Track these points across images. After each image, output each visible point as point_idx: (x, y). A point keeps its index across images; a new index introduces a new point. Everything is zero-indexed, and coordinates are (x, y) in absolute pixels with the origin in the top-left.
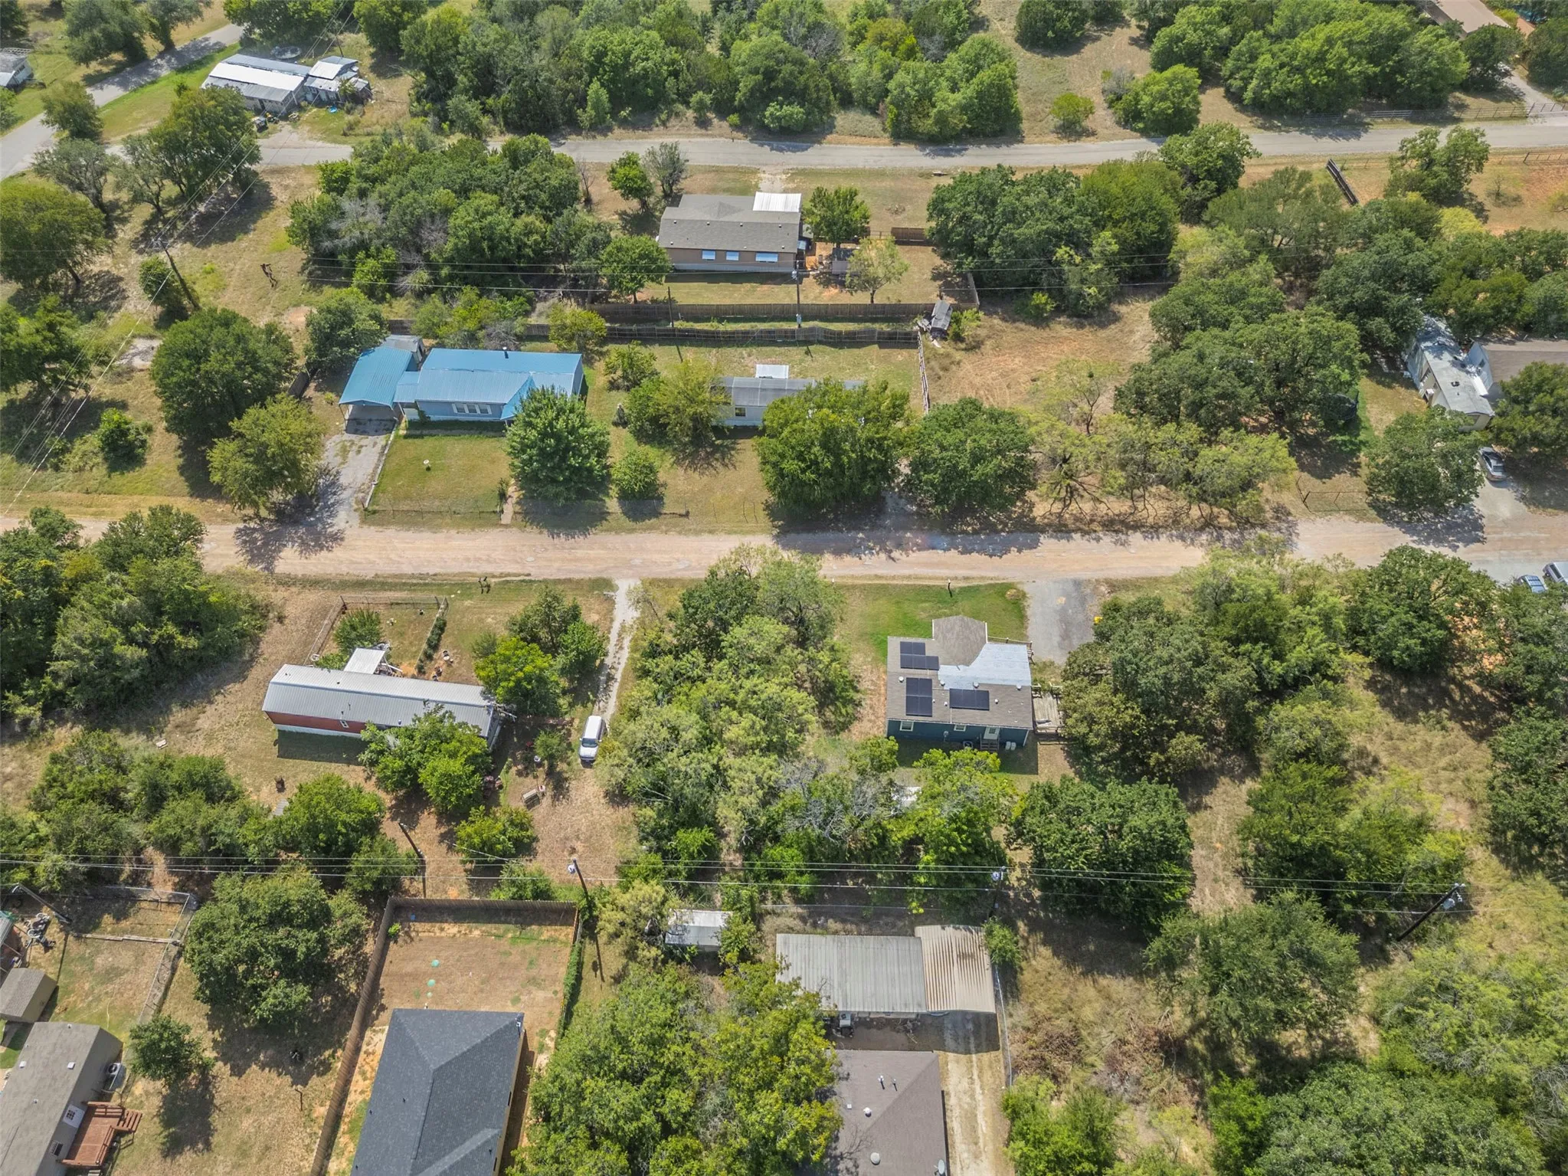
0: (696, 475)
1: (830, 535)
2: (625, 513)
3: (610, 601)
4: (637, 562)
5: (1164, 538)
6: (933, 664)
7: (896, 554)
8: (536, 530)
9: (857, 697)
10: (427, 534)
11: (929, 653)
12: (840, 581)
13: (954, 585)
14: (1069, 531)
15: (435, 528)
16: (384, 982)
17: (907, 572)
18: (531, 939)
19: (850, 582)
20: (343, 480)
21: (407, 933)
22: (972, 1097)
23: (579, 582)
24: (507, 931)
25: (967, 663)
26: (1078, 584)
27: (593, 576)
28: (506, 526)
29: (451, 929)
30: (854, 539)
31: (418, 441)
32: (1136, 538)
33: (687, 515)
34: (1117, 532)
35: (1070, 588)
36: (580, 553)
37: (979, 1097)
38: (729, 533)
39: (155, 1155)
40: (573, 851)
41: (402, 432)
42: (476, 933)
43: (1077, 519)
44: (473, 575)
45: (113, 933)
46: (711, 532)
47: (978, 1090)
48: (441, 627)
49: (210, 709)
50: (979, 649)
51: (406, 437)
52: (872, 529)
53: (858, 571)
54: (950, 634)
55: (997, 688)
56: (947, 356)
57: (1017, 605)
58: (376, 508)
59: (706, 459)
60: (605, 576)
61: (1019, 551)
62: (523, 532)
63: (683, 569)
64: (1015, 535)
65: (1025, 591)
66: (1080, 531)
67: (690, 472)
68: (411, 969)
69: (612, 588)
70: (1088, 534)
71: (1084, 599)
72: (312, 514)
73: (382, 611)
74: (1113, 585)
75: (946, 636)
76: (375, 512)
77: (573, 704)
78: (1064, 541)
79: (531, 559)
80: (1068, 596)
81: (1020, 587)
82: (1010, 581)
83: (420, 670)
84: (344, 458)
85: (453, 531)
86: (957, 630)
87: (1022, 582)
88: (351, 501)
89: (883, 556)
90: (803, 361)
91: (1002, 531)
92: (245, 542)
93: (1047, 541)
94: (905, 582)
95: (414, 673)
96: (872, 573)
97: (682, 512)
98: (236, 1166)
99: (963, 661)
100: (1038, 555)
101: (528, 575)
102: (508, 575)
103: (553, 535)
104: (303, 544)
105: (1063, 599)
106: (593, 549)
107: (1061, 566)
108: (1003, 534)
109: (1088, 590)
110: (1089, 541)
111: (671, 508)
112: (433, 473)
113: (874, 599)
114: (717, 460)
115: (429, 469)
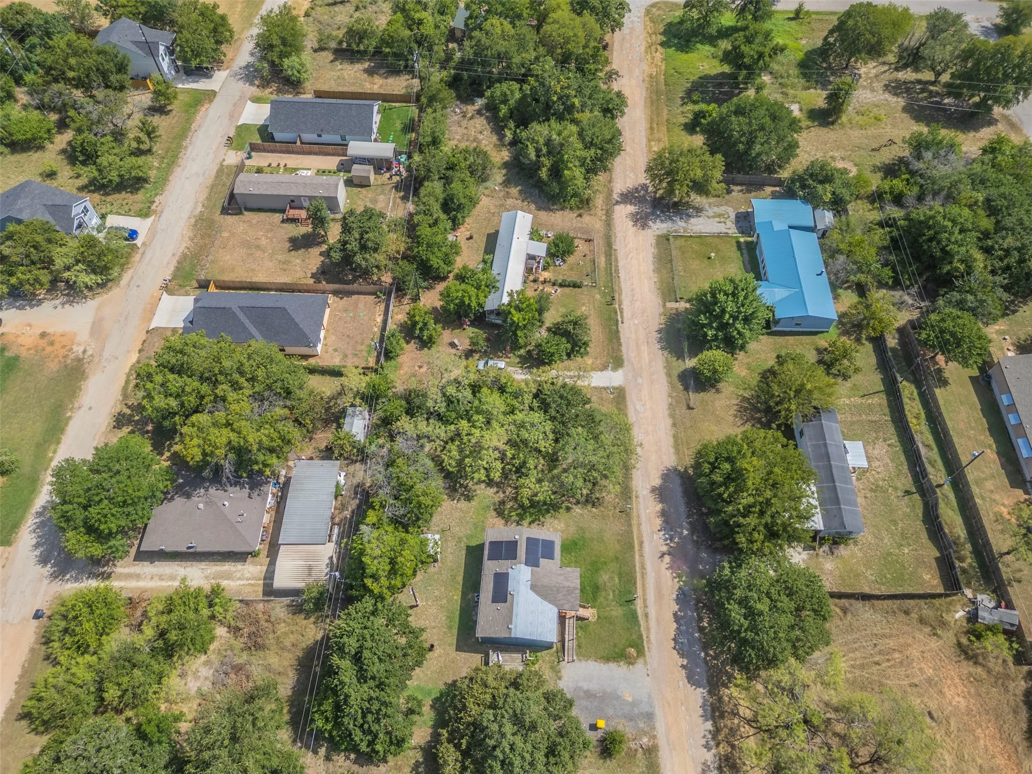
0: (732, 412)
1: (682, 508)
2: (686, 370)
3: (604, 368)
4: (640, 380)
6: (532, 561)
7: (667, 559)
8: (662, 321)
9: (525, 523)
10: (652, 267)
11: (543, 561)
12: (635, 514)
13: (639, 604)
14: (713, 718)
15: (657, 270)
16: (355, 297)
17: (648, 566)
18: (369, 352)
19: (634, 522)
20: (693, 220)
21: (380, 302)
22: (239, 579)
23: (619, 350)
24: (375, 342)
25: (534, 588)
26: (649, 717)
27: (625, 357)
28: (664, 306)
29: (379, 319)
30: (682, 527)
31: (735, 248)
33: (689, 408)
34: (720, 768)
35: (645, 708)
36: (644, 348)
37: (238, 583)
38: (675, 437)
39: (290, 235)
40: (420, 367)
41: (742, 240)
42: (376, 330)
43: (733, 731)
44: (620, 295)
45: (395, 197)
46: (674, 425)
47: (242, 583)
48: (575, 285)
49: (519, 202)
50: (550, 602)
51: (738, 243)
52: (696, 543)
53: (646, 529)
54: (562, 578)
55: (511, 610)
56: (943, 624)
57: (618, 655)
58: (672, 240)
59: (753, 418)
60: (626, 364)
61: (683, 666)
62: (660, 315)
63: (636, 410)
64: (703, 665)
65: (636, 666)
66: (717, 731)
67: (736, 407)
68: (361, 305)
69: (615, 369)
70: (714, 738)
71: (631, 718)
72: (662, 212)
73: (588, 258)
74: (651, 752)
75: (561, 575)
76: (668, 240)
77: (520, 356)
78: (701, 712)
79: (636, 322)
80: (634, 704)
81: (640, 661)
82: (647, 653)
83: (545, 282)
84: (713, 217)
85: (656, 280)
86: (567, 584)
87: (646, 663)
88: (676, 227)
89: (665, 549)
90: (896, 489)
91: (707, 654)
92: (637, 189)
93: (698, 695)
94: (638, 565)
95: (541, 279)
96: (646, 539)
97: (691, 405)
98: (280, 262)
99: (536, 586)
100: (681, 683)
101: (622, 323)
102: (621, 313)
103: (659, 331)
104: (637, 213)
105: (630, 699)
106: (649, 354)
107: (669, 704)
108: (703, 654)
109: (642, 725)
110: (704, 737)
111: (695, 398)
112: (706, 261)
113: (618, 541)
114: (753, 425)
115: (709, 258)
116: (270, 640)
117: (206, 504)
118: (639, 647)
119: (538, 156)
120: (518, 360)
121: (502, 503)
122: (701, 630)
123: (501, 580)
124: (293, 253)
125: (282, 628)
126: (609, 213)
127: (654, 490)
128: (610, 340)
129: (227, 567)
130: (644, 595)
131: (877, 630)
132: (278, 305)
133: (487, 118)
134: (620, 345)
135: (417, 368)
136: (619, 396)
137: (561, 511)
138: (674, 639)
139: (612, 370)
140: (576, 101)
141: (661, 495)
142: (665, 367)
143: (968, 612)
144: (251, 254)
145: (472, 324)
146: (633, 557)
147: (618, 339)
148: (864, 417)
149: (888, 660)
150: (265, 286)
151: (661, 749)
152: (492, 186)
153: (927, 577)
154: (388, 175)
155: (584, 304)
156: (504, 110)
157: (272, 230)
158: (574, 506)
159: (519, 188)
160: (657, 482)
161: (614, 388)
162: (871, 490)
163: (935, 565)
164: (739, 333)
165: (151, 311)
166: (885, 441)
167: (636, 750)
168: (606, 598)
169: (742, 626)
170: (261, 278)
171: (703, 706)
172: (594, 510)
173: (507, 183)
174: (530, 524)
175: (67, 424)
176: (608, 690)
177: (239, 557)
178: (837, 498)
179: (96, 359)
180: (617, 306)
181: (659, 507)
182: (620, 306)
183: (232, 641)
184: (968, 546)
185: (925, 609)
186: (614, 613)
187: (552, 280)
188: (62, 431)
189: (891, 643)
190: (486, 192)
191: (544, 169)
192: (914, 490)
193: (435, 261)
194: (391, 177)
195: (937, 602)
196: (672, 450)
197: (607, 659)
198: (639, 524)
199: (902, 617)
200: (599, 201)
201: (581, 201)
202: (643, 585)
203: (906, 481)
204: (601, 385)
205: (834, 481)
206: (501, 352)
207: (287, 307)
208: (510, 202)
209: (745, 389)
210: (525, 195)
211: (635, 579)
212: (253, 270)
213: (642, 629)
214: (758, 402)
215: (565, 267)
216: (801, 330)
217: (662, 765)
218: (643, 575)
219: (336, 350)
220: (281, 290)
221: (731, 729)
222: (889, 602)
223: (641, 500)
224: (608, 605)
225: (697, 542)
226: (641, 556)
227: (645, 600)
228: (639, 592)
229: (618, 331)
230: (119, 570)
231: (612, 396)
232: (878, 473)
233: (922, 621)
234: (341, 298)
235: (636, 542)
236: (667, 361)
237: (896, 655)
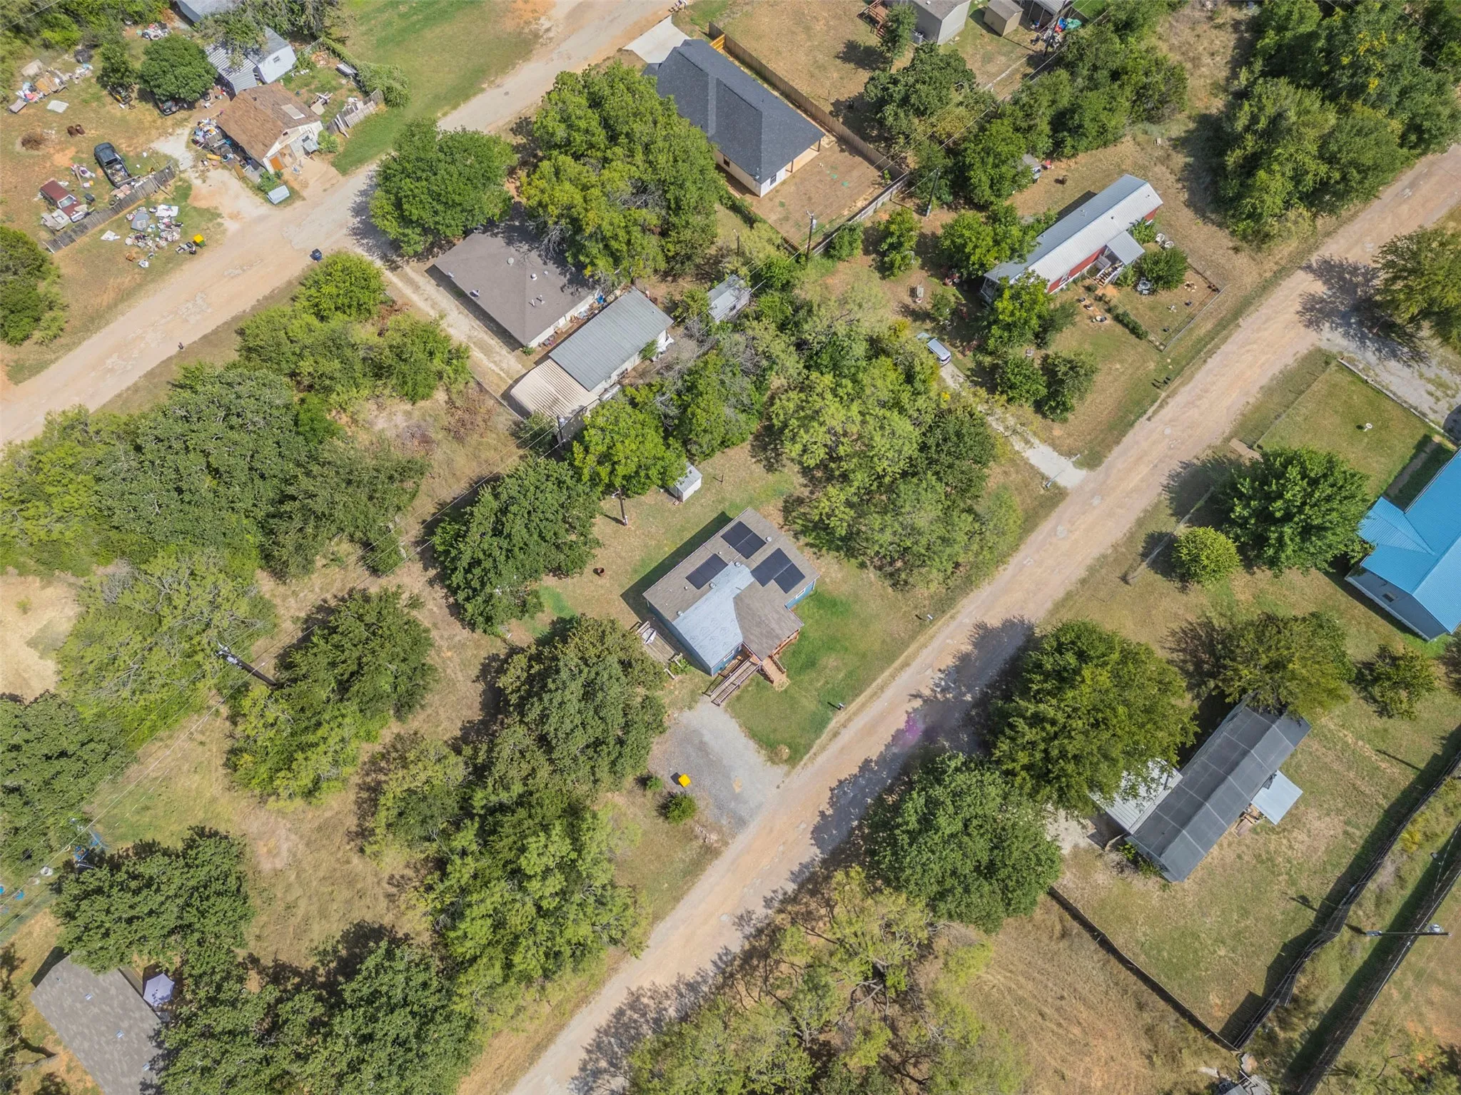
0: (1175, 626)
1: (992, 672)
2: (1169, 534)
3: (1066, 453)
4: (1096, 501)
5: (710, 969)
6: (762, 575)
7: (918, 703)
8: (1203, 457)
9: (803, 540)
10: (1264, 381)
11: (772, 584)
12: (931, 631)
13: (841, 716)
14: (801, 886)
15: (1268, 391)
16: (859, 159)
17: (889, 693)
18: (815, 232)
19: (921, 639)
20: (1393, 364)
21: (880, 184)
22: (495, 362)
23: (1109, 448)
24: (830, 227)
25: (738, 600)
26: (740, 823)
27: (1107, 461)
28: (1227, 440)
29: (860, 204)
30: (970, 689)
31: (1413, 443)
32: (736, 943)
33: (1124, 579)
34: (760, 932)
35: (743, 811)
36: (1144, 470)
37: (491, 365)
38: (1069, 596)
39: (855, 38)
41: (1437, 439)
42: (845, 212)
43: (809, 916)
44: (1183, 384)
45: (1017, 70)
46: (1083, 582)
47: (494, 368)
48: (1135, 330)
49: (1172, 179)
50: (742, 627)
51: (1427, 438)
53: (926, 656)
54: (776, 616)
55: (696, 599)
56: (1173, 1058)
57: (769, 745)
58: (1333, 366)
59: (1194, 653)
60: (1100, 469)
61: (822, 814)
62: (1209, 447)
63: (1054, 529)
64: (845, 833)
65: (775, 767)
66: (794, 900)
67: (1184, 625)
68: (855, 174)
69: (1079, 465)
70: (782, 902)
71: (720, 807)
72: (1360, 323)
73: (1189, 310)
74: (709, 853)
75: (778, 612)
76: (1327, 363)
77: (979, 364)
78: (796, 868)
79: (1168, 431)
80: (736, 798)
81: (786, 768)
82: (799, 767)
83: (1100, 299)
84: (1429, 380)
85: (1252, 400)
86: (774, 625)
87: (788, 774)
88: (1358, 356)
89: (927, 692)
90: (1292, 882)
91: (860, 827)
92: (1356, 269)
93: (810, 853)
94: (879, 681)
95: (1099, 292)
96: (915, 665)
97: (1129, 577)
98: (816, 62)
99: (741, 600)
100: (803, 826)
101: (1149, 419)
102: (1161, 406)
103: (1186, 466)
104: (1322, 300)
105: (737, 790)
106: (1142, 480)
107: (771, 830)
108: (855, 823)
109: (724, 822)
110: (774, 892)
111: (1143, 572)
112: (1351, 428)
113: (884, 641)
114: (1184, 662)
115: (1360, 427)
116: (474, 439)
117: (517, 263)
118: (796, 755)
119: (1247, 129)
120: (973, 365)
121: (800, 501)
122: (880, 801)
123: (715, 565)
124: (839, 61)
125: (491, 439)
126: (1281, 273)
127: (981, 626)
128: (1111, 428)
129: (494, 342)
130: (855, 714)
131: (1084, 988)
132: (760, 106)
133: (1240, 39)
134: (1118, 442)
136: (1051, 498)
137: (853, 560)
138: (840, 782)
139: (1074, 463)
140: (1374, 84)
141: (983, 638)
142: (1146, 511)
143: (1222, 1080)
144: (793, 33)
145: (959, 286)
146: (882, 670)
147: (1123, 433)
148: (1352, 775)
149: (1060, 1025)
150: (774, 80)
151: (721, 858)
152: (1156, 133)
153: (1214, 999)
154: (1034, 35)
155: (1122, 362)
156: (1270, 39)
157: (840, 19)
158: (872, 568)
159: (1188, 160)
160: (994, 621)
161: (1055, 485)
162: (1258, 857)
163: (1242, 998)
164: (1280, 539)
165: (640, 29)
166: (1347, 823)
167: (696, 837)
168: (811, 683)
169: (907, 823)
170: (778, 67)
171: (804, 866)
172: (890, 590)
173: (1179, 144)
174: (807, 545)
175: (475, 94)
176: (725, 762)
177: (512, 342)
178: (1189, 818)
179: (552, 46)
180: (1163, 395)
181: (967, 648)
182: (1168, 396)
183: (442, 413)
184: (1313, 1023)
185: (1170, 1025)
186: (805, 702)
187: (1112, 304)
188: (467, 97)
189: (1084, 1015)
190: (1141, 138)
191: (1238, 152)
192: (1317, 906)
193: (979, 177)
194: (1037, 40)
195: (1193, 1032)
196: (1049, 605)
197: (753, 734)
198: (925, 646)
199: (1130, 1005)
200: (1284, 250)
201: (1256, 233)
202: (863, 705)
203: (1319, 889)
204: (1043, 470)
205: (1207, 798)
206: (962, 342)
207: (765, 114)
208: (1160, 170)
209: (1222, 615)
210: (1189, 177)
211: (862, 692)
212: (779, 53)
213: (818, 742)
214: (1223, 643)
215: (1147, 299)
216: (1388, 608)
217: (707, 873)
218: (874, 695)
219: (782, 205)
220: (787, 96)
221: (809, 913)
222: (1133, 978)
223: (953, 624)
224: (807, 690)
225: (971, 718)
226: (893, 676)
227: (849, 720)
228: (853, 707)
229: (1131, 425)
230: (407, 269)
231: (1042, 492)
232: (1291, 847)
233: (1149, 1031)
234: (842, 151)
235: (902, 659)
236: (1156, 506)
237: (1076, 1031)
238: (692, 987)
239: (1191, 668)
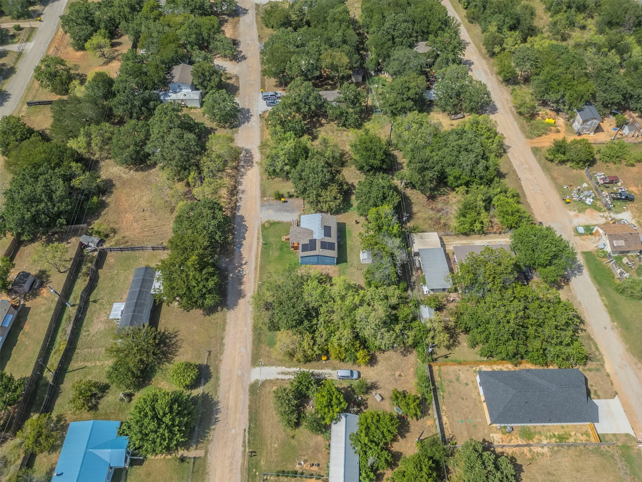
0: (181, 350)
1: (230, 287)
2: (204, 385)
3: (264, 383)
4: (240, 373)
5: (241, 180)
6: (313, 241)
7: (244, 262)
8: (212, 433)
11: (307, 242)
12: (257, 283)
13: (261, 243)
14: (236, 206)
17: (254, 259)
18: (441, 384)
19: (258, 279)
21: (451, 439)
23: (251, 401)
24: (440, 395)
25: (311, 231)
26: (262, 206)
27: (248, 394)
28: (206, 452)
29: (445, 419)
30: (232, 278)
32: (241, 188)
33: (209, 352)
34: (237, 193)
35: (264, 208)
36: (231, 403)
38: (224, 330)
40: (400, 375)
42: (444, 408)
44: (243, 464)
46: (222, 339)
50: (305, 228)
53: (252, 276)
55: (322, 223)
56: (117, 241)
57: (273, 224)
59: (169, 347)
60: (247, 388)
61: (245, 221)
62: (212, 440)
63: (246, 348)
64: (236, 223)
65: (266, 221)
66: (236, 203)
67: (178, 354)
69: (256, 382)
70: (238, 201)
71: (270, 205)
74: (263, 196)
75: (300, 240)
78: (241, 208)
79: (233, 431)
80: (268, 209)
81: (263, 222)
82: (260, 225)
87: (261, 221)
89: (244, 267)
90: (101, 304)
91: (233, 226)
93: (241, 213)
94: (259, 259)
96: (253, 270)
97: (207, 354)
100: (247, 216)
101: (245, 430)
102: (244, 442)
103: (216, 421)
105: (270, 210)
106: (229, 397)
107: (254, 210)
108: (235, 226)
109: (266, 203)
110: (241, 201)
111: (204, 360)
114: (170, 341)
118: (264, 227)
122: (233, 234)
123: (327, 234)
127: (244, 297)
128: (256, 411)
130: (258, 247)
134: (250, 407)
135: (402, 374)
136: (256, 360)
139: (259, 381)
141: (241, 294)
142: (219, 386)
146: (261, 262)
147: (250, 413)
148: (93, 351)
151: (259, 197)
155: (276, 450)
160: (241, 302)
161: (259, 366)
166: (89, 335)
167: (270, 196)
168: (277, 245)
171: (239, 210)
176: (279, 213)
178: (142, 282)
180: (247, 450)
181: (242, 287)
182: (245, 451)
183: (446, 221)
184: (80, 274)
186: (274, 239)
189: (146, 234)
192: (90, 303)
196: (228, 321)
197: (278, 222)
198: (255, 277)
202: (258, 251)
203: (92, 307)
204: (267, 367)
205: (140, 291)
211: (261, 253)
213: (261, 234)
214: (161, 359)
218: (257, 255)
219: (467, 384)
221: (230, 204)
224: (276, 242)
225: (226, 271)
226: (256, 263)
227: (258, 244)
228: (260, 248)
229: (250, 421)
231: (261, 360)
232: (106, 313)
234: (484, 440)
235: (258, 269)
236: (216, 392)
237: (146, 230)
238: (242, 176)
239: (167, 341)
